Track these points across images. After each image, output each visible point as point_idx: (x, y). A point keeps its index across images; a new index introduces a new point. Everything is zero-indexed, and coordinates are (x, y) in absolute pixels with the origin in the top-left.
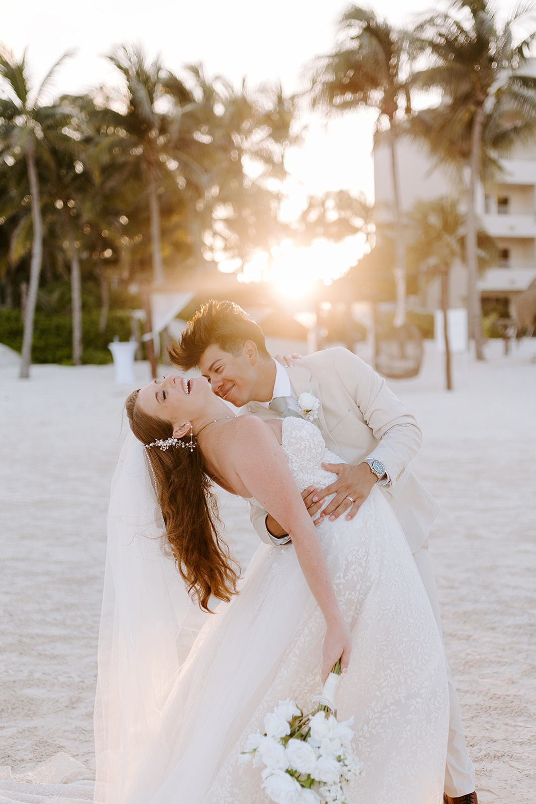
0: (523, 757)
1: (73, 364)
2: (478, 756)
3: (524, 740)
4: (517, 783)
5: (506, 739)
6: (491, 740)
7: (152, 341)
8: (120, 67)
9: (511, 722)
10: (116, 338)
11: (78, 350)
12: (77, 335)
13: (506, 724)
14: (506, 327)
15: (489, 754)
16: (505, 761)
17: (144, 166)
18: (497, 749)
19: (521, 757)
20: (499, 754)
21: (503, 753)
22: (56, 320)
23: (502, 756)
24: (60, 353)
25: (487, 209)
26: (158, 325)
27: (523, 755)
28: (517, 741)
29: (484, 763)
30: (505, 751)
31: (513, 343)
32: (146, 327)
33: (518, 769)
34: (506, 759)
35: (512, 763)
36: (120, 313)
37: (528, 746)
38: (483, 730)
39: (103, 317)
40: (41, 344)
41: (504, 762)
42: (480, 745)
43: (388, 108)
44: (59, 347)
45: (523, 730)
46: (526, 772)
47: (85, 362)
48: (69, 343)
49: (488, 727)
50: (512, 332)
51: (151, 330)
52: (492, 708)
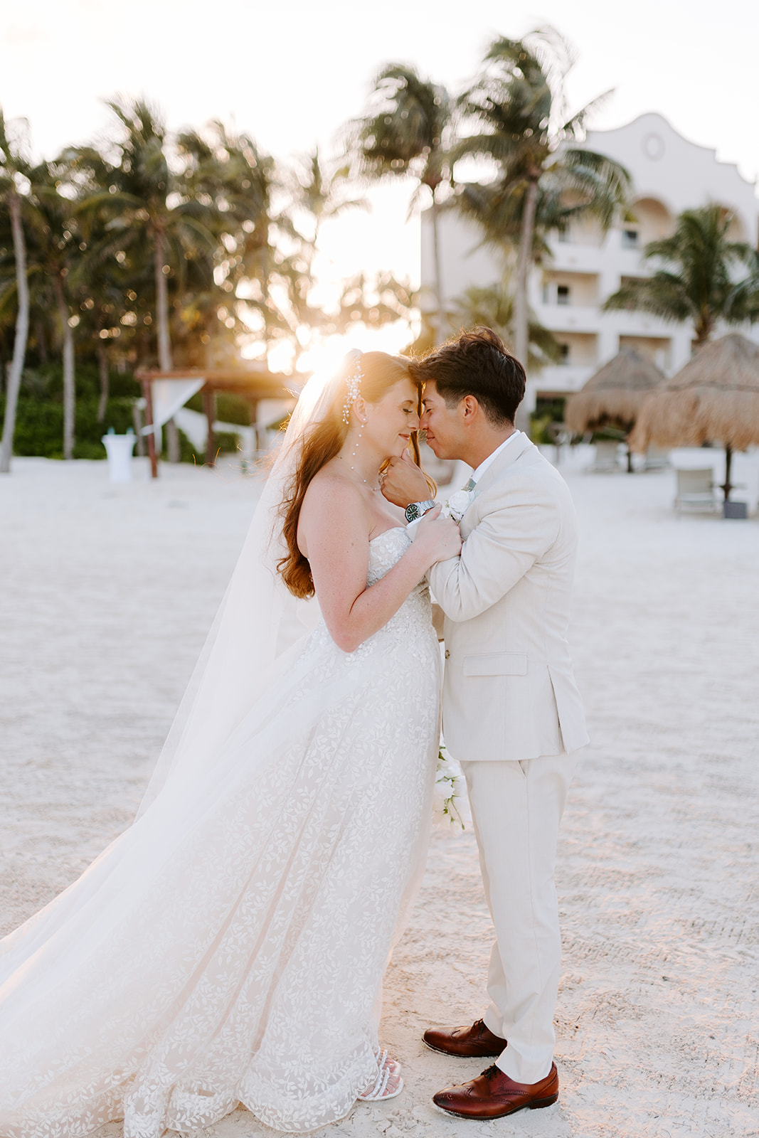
0: (472, 957)
1: (63, 458)
2: (418, 955)
3: (478, 935)
4: (457, 991)
5: (457, 934)
6: (440, 934)
7: (152, 435)
8: (122, 117)
9: (467, 910)
10: (112, 430)
11: (69, 442)
12: (69, 425)
13: (462, 914)
14: (557, 432)
15: (431, 953)
16: (448, 961)
17: (150, 234)
18: (442, 946)
19: (469, 956)
20: (443, 953)
21: (449, 952)
22: (47, 407)
23: (447, 955)
24: (49, 446)
25: (545, 299)
26: (161, 416)
27: (473, 954)
28: (469, 935)
29: (423, 965)
30: (453, 949)
31: (566, 451)
32: (148, 417)
33: (462, 973)
34: (451, 959)
35: (457, 965)
36: (124, 402)
37: (481, 943)
38: (433, 920)
39: (102, 405)
40: (28, 433)
41: (447, 963)
42: (425, 940)
43: (431, 179)
44: (49, 438)
45: (480, 921)
46: (471, 977)
47: (77, 455)
48: (60, 434)
49: (440, 917)
50: (564, 438)
51: (151, 422)
52: (450, 893)
